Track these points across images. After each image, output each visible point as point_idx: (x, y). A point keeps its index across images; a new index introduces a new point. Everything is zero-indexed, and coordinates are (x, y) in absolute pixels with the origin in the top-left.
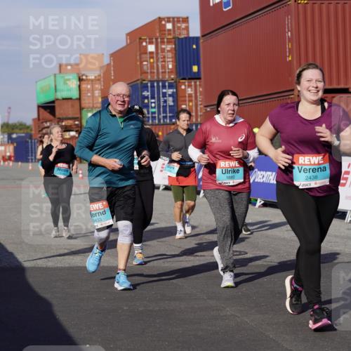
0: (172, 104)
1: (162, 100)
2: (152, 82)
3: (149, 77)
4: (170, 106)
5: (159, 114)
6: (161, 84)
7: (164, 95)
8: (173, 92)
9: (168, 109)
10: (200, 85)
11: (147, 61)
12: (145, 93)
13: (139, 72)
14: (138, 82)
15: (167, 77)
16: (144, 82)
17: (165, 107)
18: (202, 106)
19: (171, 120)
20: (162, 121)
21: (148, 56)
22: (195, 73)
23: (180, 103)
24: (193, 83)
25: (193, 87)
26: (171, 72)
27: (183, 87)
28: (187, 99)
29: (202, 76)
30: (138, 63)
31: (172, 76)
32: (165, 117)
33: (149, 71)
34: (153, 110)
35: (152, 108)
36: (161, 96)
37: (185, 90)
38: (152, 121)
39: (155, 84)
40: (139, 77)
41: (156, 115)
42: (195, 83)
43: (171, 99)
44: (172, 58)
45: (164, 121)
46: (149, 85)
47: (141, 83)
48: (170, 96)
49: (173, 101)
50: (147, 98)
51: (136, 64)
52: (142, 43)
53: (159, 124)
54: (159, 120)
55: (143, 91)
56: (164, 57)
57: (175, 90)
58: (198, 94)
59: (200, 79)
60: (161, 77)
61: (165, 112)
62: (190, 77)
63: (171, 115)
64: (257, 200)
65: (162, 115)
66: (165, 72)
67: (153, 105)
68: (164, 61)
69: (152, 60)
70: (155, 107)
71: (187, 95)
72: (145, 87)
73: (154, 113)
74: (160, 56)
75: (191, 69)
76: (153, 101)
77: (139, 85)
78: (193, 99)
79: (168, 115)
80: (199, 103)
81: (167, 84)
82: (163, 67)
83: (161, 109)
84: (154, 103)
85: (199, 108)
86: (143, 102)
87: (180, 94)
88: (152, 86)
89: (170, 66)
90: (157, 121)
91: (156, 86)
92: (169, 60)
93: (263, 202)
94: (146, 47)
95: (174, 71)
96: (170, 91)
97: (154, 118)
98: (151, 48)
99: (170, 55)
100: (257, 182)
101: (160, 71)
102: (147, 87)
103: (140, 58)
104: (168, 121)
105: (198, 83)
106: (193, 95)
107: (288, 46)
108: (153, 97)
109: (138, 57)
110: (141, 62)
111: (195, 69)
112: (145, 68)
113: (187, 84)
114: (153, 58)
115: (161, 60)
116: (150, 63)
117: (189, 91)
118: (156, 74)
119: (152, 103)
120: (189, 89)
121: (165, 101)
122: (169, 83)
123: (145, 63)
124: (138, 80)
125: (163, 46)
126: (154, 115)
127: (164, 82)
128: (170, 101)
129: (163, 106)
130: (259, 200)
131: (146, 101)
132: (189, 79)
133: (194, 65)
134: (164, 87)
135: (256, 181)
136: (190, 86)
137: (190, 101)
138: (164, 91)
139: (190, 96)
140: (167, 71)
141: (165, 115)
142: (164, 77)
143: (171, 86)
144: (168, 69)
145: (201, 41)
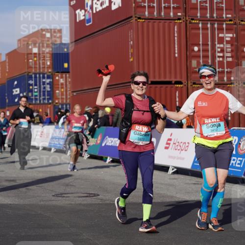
0: (49, 89)
1: (42, 86)
2: (35, 74)
3: (33, 70)
4: (48, 91)
5: (40, 96)
6: (41, 76)
7: (44, 83)
8: (50, 82)
9: (46, 93)
10: (69, 77)
11: (32, 59)
12: (31, 82)
13: (26, 67)
14: (26, 74)
15: (46, 70)
16: (30, 74)
17: (44, 92)
18: (70, 92)
19: (48, 101)
20: (42, 102)
21: (33, 55)
22: (66, 68)
23: (54, 89)
24: (64, 76)
25: (64, 78)
26: (49, 67)
27: (57, 78)
28: (60, 86)
29: (71, 71)
30: (26, 61)
31: (50, 70)
32: (44, 99)
33: (33, 66)
34: (36, 94)
35: (35, 92)
36: (42, 84)
37: (58, 80)
38: (35, 102)
39: (38, 76)
40: (26, 70)
41: (38, 97)
42: (66, 75)
43: (48, 86)
44: (50, 57)
45: (43, 101)
46: (33, 76)
47: (28, 75)
48: (48, 84)
49: (50, 88)
50: (32, 85)
51: (24, 60)
52: (29, 46)
53: (40, 104)
54: (40, 101)
55: (29, 81)
56: (44, 57)
57: (51, 80)
58: (68, 83)
59: (69, 72)
60: (41, 71)
61: (44, 95)
62: (62, 71)
63: (48, 97)
64: (107, 158)
65: (42, 97)
66: (44, 67)
67: (36, 90)
68: (44, 60)
69: (35, 59)
70: (37, 92)
71: (60, 84)
72: (30, 78)
73: (37, 96)
74: (41, 56)
75: (63, 65)
76: (36, 87)
77: (26, 76)
78: (64, 86)
79: (47, 97)
80: (68, 89)
81: (46, 76)
82: (44, 64)
83: (42, 93)
84: (37, 89)
85: (68, 93)
86: (29, 88)
87: (55, 83)
88: (36, 77)
89: (48, 63)
90: (38, 102)
91: (38, 77)
92: (47, 59)
93: (111, 159)
94: (31, 49)
95: (51, 66)
96: (48, 81)
97: (36, 99)
98: (35, 50)
99: (48, 55)
100: (108, 146)
101: (41, 66)
102: (32, 77)
103: (28, 57)
104: (46, 102)
105: (68, 76)
106: (64, 84)
107: (131, 51)
108: (36, 85)
109: (26, 57)
110: (28, 60)
111: (66, 65)
112: (31, 64)
113: (60, 76)
114: (36, 57)
115: (42, 59)
116: (34, 61)
117: (62, 81)
118: (38, 68)
119: (35, 89)
120: (62, 80)
121: (44, 88)
122: (47, 75)
123: (31, 61)
124: (25, 73)
125: (44, 49)
126: (36, 97)
127: (44, 74)
128: (48, 88)
129: (43, 91)
130: (109, 158)
131: (31, 87)
132: (62, 72)
133: (65, 62)
134: (44, 78)
135: (107, 144)
136: (62, 77)
137: (62, 88)
138: (44, 80)
139: (62, 84)
140: (46, 66)
141: (44, 97)
142: (43, 71)
143: (48, 77)
144: (47, 65)
145: (70, 46)
